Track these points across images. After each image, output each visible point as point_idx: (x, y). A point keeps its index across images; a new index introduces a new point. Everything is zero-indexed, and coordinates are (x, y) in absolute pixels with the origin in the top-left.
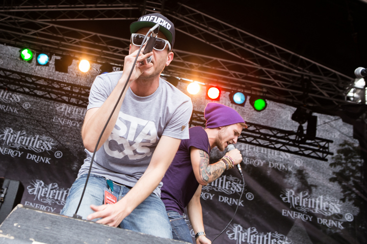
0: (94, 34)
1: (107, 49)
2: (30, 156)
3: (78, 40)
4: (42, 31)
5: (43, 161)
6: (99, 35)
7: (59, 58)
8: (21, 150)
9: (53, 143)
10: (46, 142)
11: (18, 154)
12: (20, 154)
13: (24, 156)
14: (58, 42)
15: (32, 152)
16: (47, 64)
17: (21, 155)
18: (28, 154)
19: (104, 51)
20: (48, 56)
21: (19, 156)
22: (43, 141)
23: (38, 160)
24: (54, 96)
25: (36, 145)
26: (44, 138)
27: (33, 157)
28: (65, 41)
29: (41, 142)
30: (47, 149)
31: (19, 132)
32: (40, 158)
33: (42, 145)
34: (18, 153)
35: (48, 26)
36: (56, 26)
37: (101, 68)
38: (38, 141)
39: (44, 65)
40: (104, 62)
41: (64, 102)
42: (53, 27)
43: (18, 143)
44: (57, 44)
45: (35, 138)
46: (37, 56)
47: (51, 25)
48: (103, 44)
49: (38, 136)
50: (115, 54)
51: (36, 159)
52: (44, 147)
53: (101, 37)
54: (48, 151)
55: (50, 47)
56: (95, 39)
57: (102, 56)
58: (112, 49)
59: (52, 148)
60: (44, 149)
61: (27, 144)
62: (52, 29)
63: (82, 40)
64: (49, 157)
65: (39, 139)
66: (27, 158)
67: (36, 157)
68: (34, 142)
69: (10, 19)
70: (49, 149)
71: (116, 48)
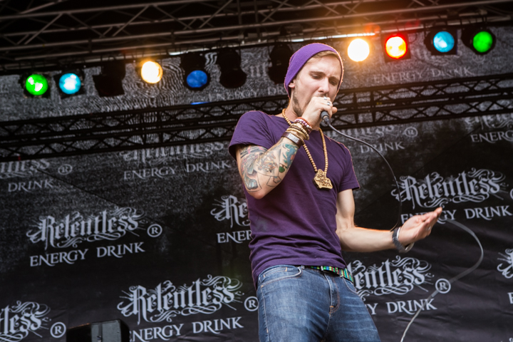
0: (147, 6)
2: (102, 252)
5: (131, 251)
6: (155, 5)
7: (98, 71)
8: (82, 246)
9: (136, 214)
10: (125, 217)
11: (80, 256)
12: (83, 255)
13: (91, 254)
14: (86, 41)
15: (105, 243)
16: (81, 91)
17: (85, 256)
18: (99, 249)
19: (177, 33)
21: (83, 258)
22: (117, 217)
23: (119, 253)
24: (112, 142)
25: (107, 228)
26: (119, 211)
27: (109, 251)
28: (97, 37)
29: (114, 219)
30: (130, 228)
31: (67, 218)
32: (122, 248)
33: (118, 225)
34: (78, 253)
35: (54, 17)
36: (69, 12)
38: (107, 220)
41: (136, 147)
42: (65, 16)
43: (72, 237)
44: (84, 47)
45: (101, 217)
46: (58, 79)
47: (61, 13)
48: (168, 18)
49: (105, 213)
51: (116, 251)
52: (123, 227)
57: (177, 43)
58: (187, 22)
59: (139, 225)
60: (124, 231)
61: (89, 232)
64: (138, 240)
65: (109, 217)
66: (99, 256)
67: (114, 248)
68: (100, 224)
70: (133, 227)
71: (195, 18)
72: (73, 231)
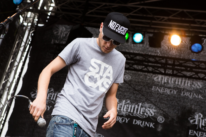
0: (181, 10)
1: (194, 23)
2: (136, 122)
3: (166, 18)
4: (134, 13)
5: (148, 125)
6: (185, 10)
7: (151, 35)
8: (128, 116)
9: (154, 109)
10: (149, 109)
11: (125, 121)
12: (127, 121)
13: (131, 122)
14: (149, 21)
15: (138, 118)
16: (142, 42)
17: (128, 121)
18: (134, 120)
19: (192, 25)
20: (143, 35)
21: (127, 122)
22: (146, 108)
23: (143, 125)
24: (150, 69)
25: (140, 112)
26: (147, 105)
27: (139, 122)
28: (155, 20)
29: (144, 108)
30: (150, 115)
31: (124, 101)
32: (145, 123)
33: (145, 112)
34: (125, 119)
35: (138, 8)
36: (145, 7)
37: (190, 40)
38: (141, 108)
39: (140, 43)
40: (193, 35)
41: (161, 73)
42: (143, 8)
43: (124, 111)
44: (148, 23)
45: (138, 106)
46: (133, 36)
47: (141, 7)
48: (190, 18)
49: (140, 104)
50: (203, 26)
51: (142, 124)
52: (147, 114)
53: (187, 12)
54: (152, 117)
55: (142, 27)
56: (182, 14)
57: (191, 30)
58: (199, 22)
59: (155, 115)
60: (147, 115)
61: (132, 111)
62: (143, 11)
63: (170, 17)
64: (152, 122)
65: (142, 107)
66: (134, 123)
67: (141, 122)
68: (137, 109)
69: (106, 6)
70: (152, 114)
71: (202, 20)
72: (125, 108)
